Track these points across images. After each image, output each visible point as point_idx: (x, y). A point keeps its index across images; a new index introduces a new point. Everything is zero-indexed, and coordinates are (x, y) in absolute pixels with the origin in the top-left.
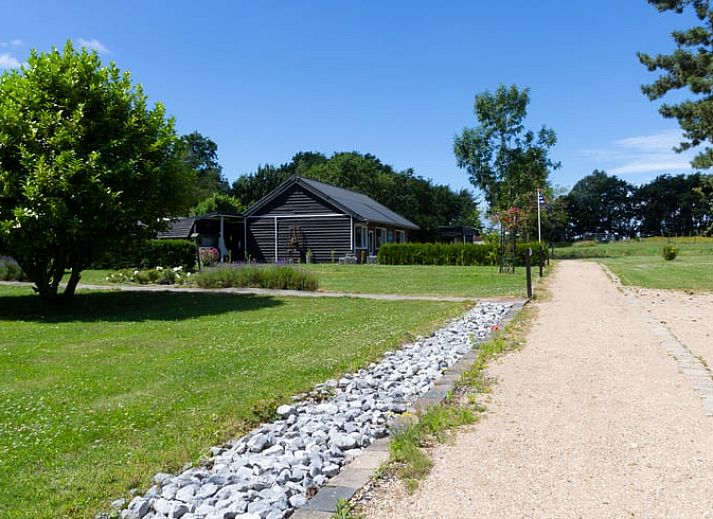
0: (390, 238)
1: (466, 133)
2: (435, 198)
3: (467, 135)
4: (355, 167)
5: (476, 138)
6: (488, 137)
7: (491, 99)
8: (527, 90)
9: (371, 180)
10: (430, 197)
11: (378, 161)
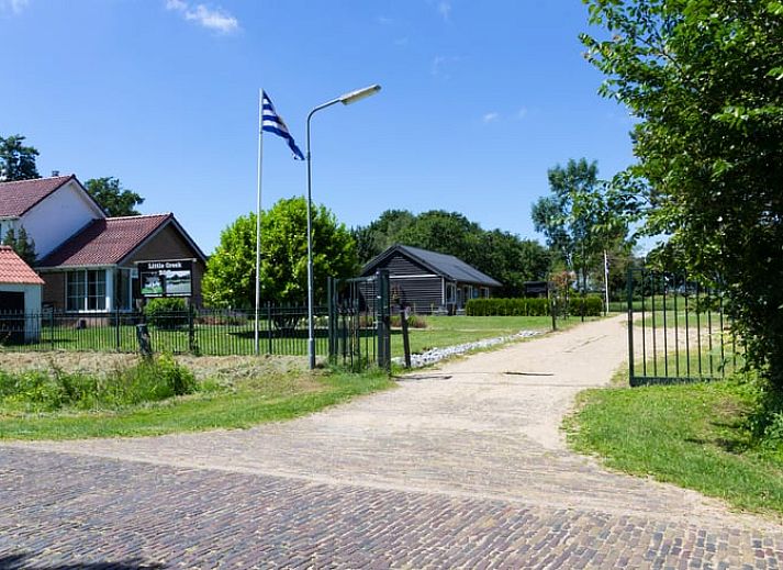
0: (476, 294)
1: (541, 202)
2: (522, 254)
3: (542, 203)
4: (444, 229)
5: (551, 205)
6: (563, 204)
7: (563, 172)
8: (596, 162)
9: (458, 241)
10: (517, 254)
11: (465, 218)
